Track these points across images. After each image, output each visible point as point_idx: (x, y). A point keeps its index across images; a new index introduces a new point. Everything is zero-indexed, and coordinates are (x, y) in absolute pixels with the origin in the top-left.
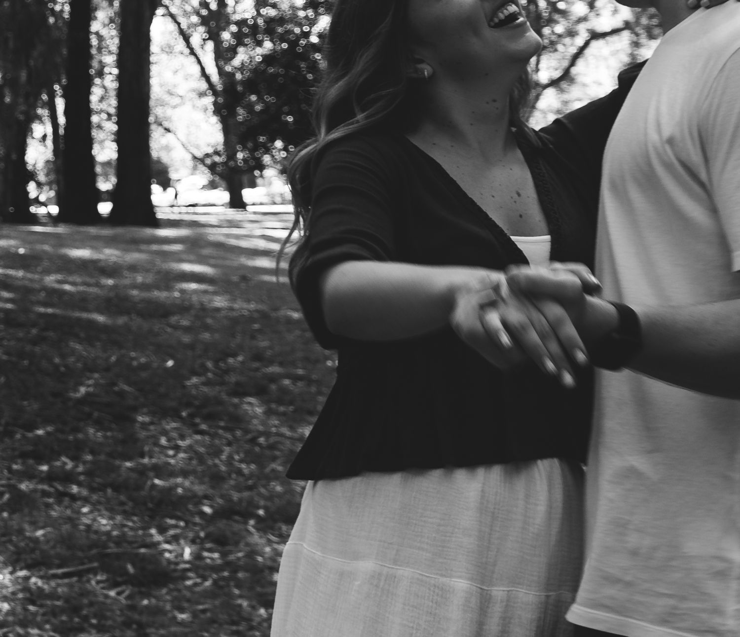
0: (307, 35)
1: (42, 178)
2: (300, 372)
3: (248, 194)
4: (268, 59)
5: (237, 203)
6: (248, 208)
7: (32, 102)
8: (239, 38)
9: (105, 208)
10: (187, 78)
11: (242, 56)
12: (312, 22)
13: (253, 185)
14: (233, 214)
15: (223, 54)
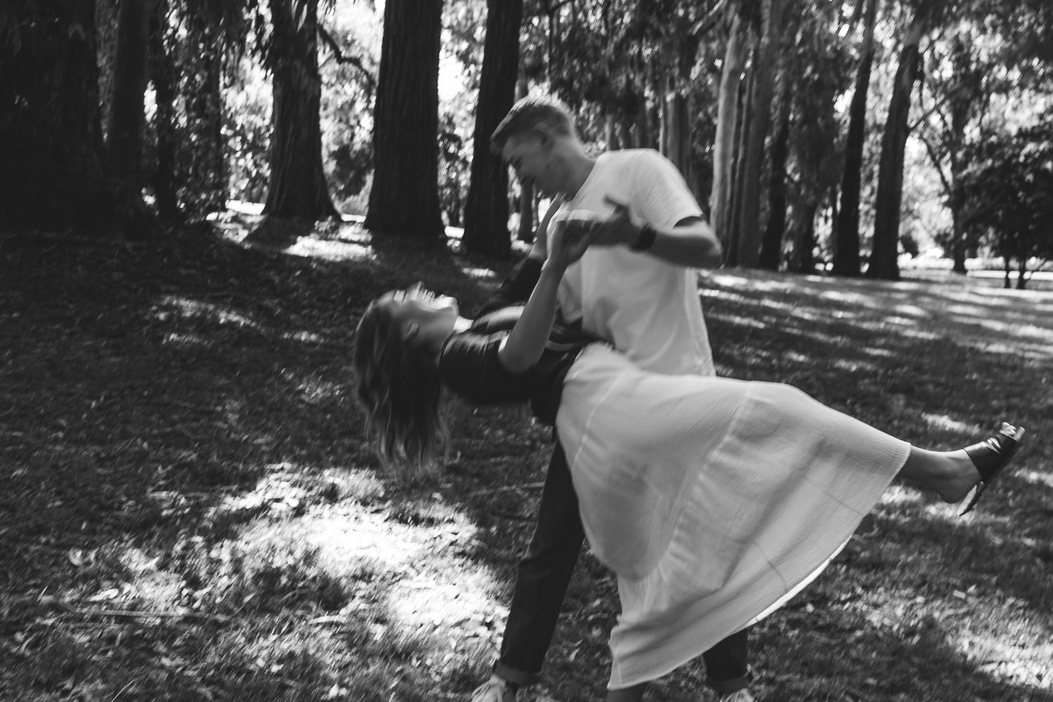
0: (1018, 156)
1: (823, 246)
2: (943, 380)
3: (969, 263)
4: (988, 172)
5: (960, 268)
6: (969, 274)
7: (820, 193)
8: (968, 157)
9: (865, 268)
10: (932, 182)
11: (971, 168)
12: (1022, 147)
13: (974, 256)
14: (955, 276)
15: (957, 167)
